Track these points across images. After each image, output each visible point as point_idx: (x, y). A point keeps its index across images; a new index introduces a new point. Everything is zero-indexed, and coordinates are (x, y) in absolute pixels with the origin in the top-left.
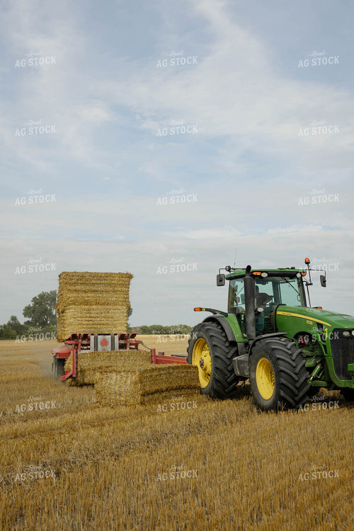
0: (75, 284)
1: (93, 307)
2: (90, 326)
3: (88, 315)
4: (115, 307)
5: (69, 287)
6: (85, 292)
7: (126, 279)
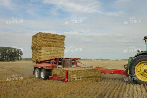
0: (45, 38)
1: (52, 48)
2: (51, 56)
3: (50, 51)
4: (60, 48)
5: (43, 39)
6: (49, 41)
7: (63, 38)
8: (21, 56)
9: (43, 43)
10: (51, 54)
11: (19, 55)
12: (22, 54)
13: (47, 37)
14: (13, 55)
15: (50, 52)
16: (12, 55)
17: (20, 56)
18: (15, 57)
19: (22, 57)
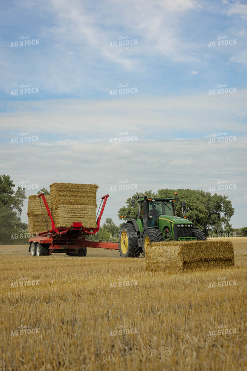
0: (63, 191)
1: (75, 206)
2: (74, 219)
4: (89, 207)
5: (59, 193)
6: (69, 196)
7: (94, 189)
8: (227, 222)
9: (60, 200)
10: (74, 216)
11: (222, 215)
12: (230, 212)
13: (66, 190)
14: (202, 215)
15: (72, 214)
16: (197, 215)
17: (224, 220)
18: (207, 223)
19: (230, 223)
